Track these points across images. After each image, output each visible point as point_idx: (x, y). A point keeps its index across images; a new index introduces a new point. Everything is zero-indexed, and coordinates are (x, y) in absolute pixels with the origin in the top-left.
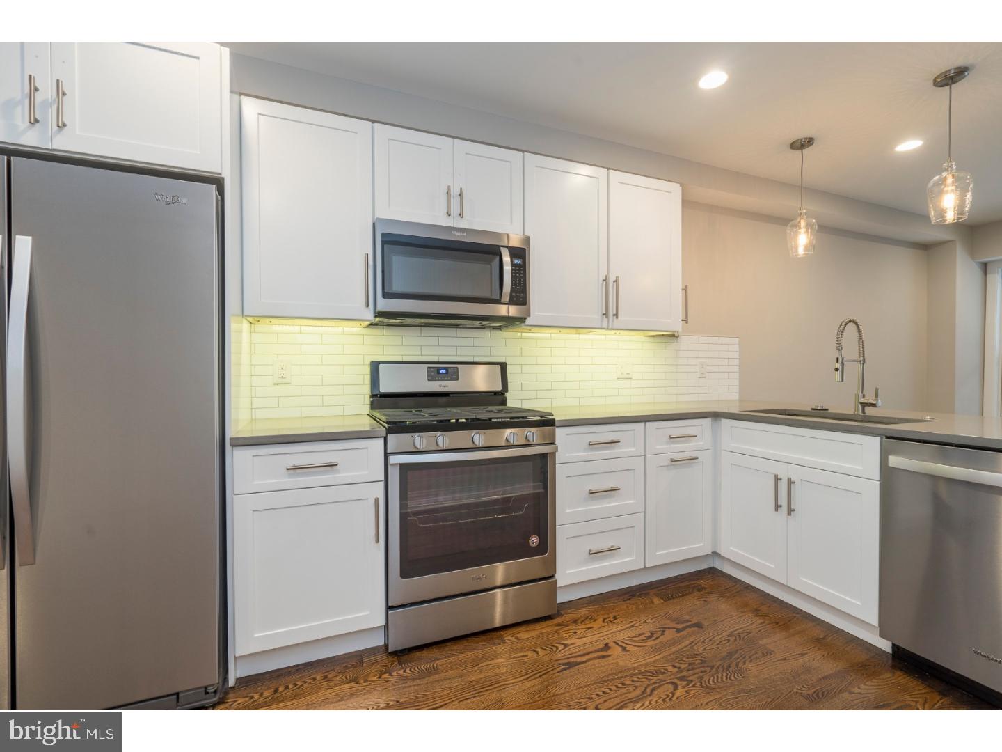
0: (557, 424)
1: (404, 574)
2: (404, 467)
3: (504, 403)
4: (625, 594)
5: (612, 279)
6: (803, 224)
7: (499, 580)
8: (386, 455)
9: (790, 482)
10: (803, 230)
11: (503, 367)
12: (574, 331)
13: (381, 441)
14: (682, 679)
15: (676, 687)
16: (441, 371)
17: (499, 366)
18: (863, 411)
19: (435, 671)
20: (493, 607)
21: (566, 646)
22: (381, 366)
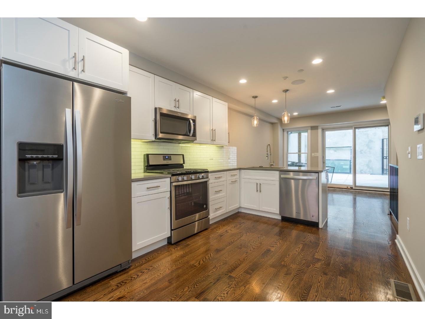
0: (209, 172)
1: (177, 219)
2: (176, 186)
3: (183, 167)
4: (223, 220)
5: (214, 129)
6: (255, 118)
7: (197, 219)
8: (171, 183)
9: (260, 184)
10: (255, 120)
11: (183, 155)
12: (199, 144)
13: (169, 179)
14: (247, 232)
15: (247, 234)
16: (166, 157)
17: (182, 156)
18: (271, 166)
19: (188, 245)
20: (195, 227)
21: (217, 233)
22: (149, 155)
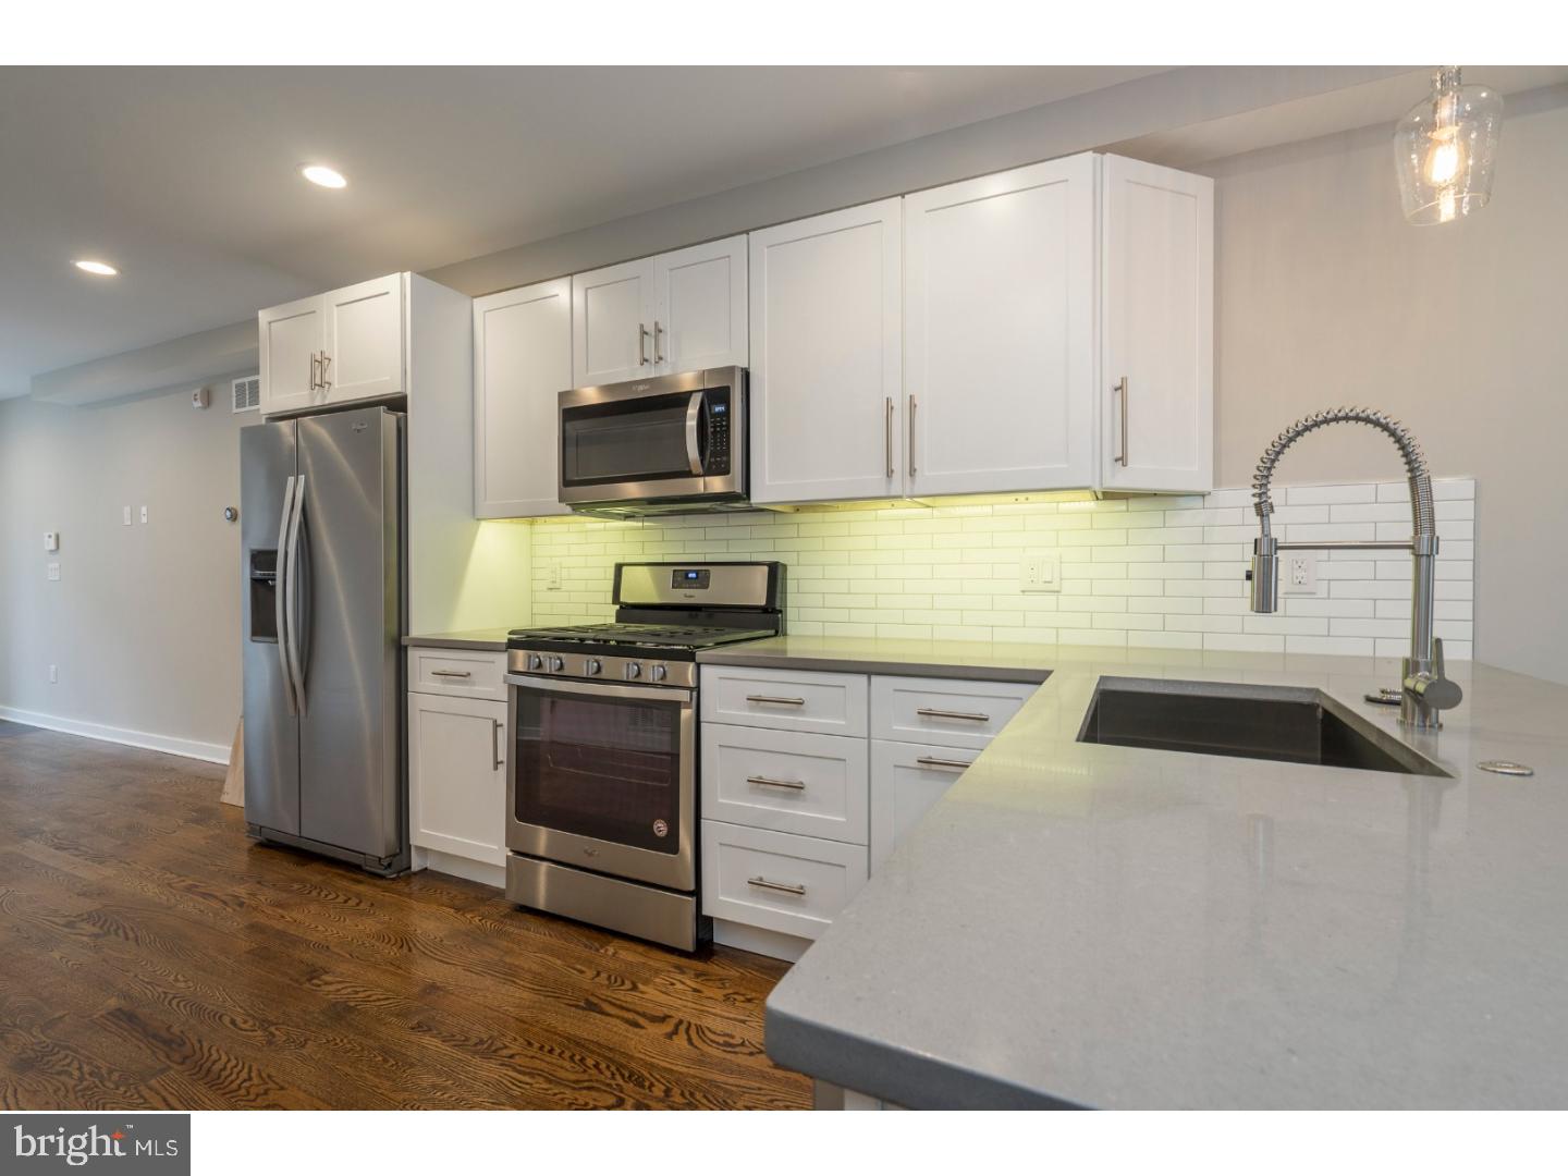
1: (520, 814)
2: (520, 689)
16: (690, 575)
17: (765, 567)
21: (633, 989)
22: (625, 569)
